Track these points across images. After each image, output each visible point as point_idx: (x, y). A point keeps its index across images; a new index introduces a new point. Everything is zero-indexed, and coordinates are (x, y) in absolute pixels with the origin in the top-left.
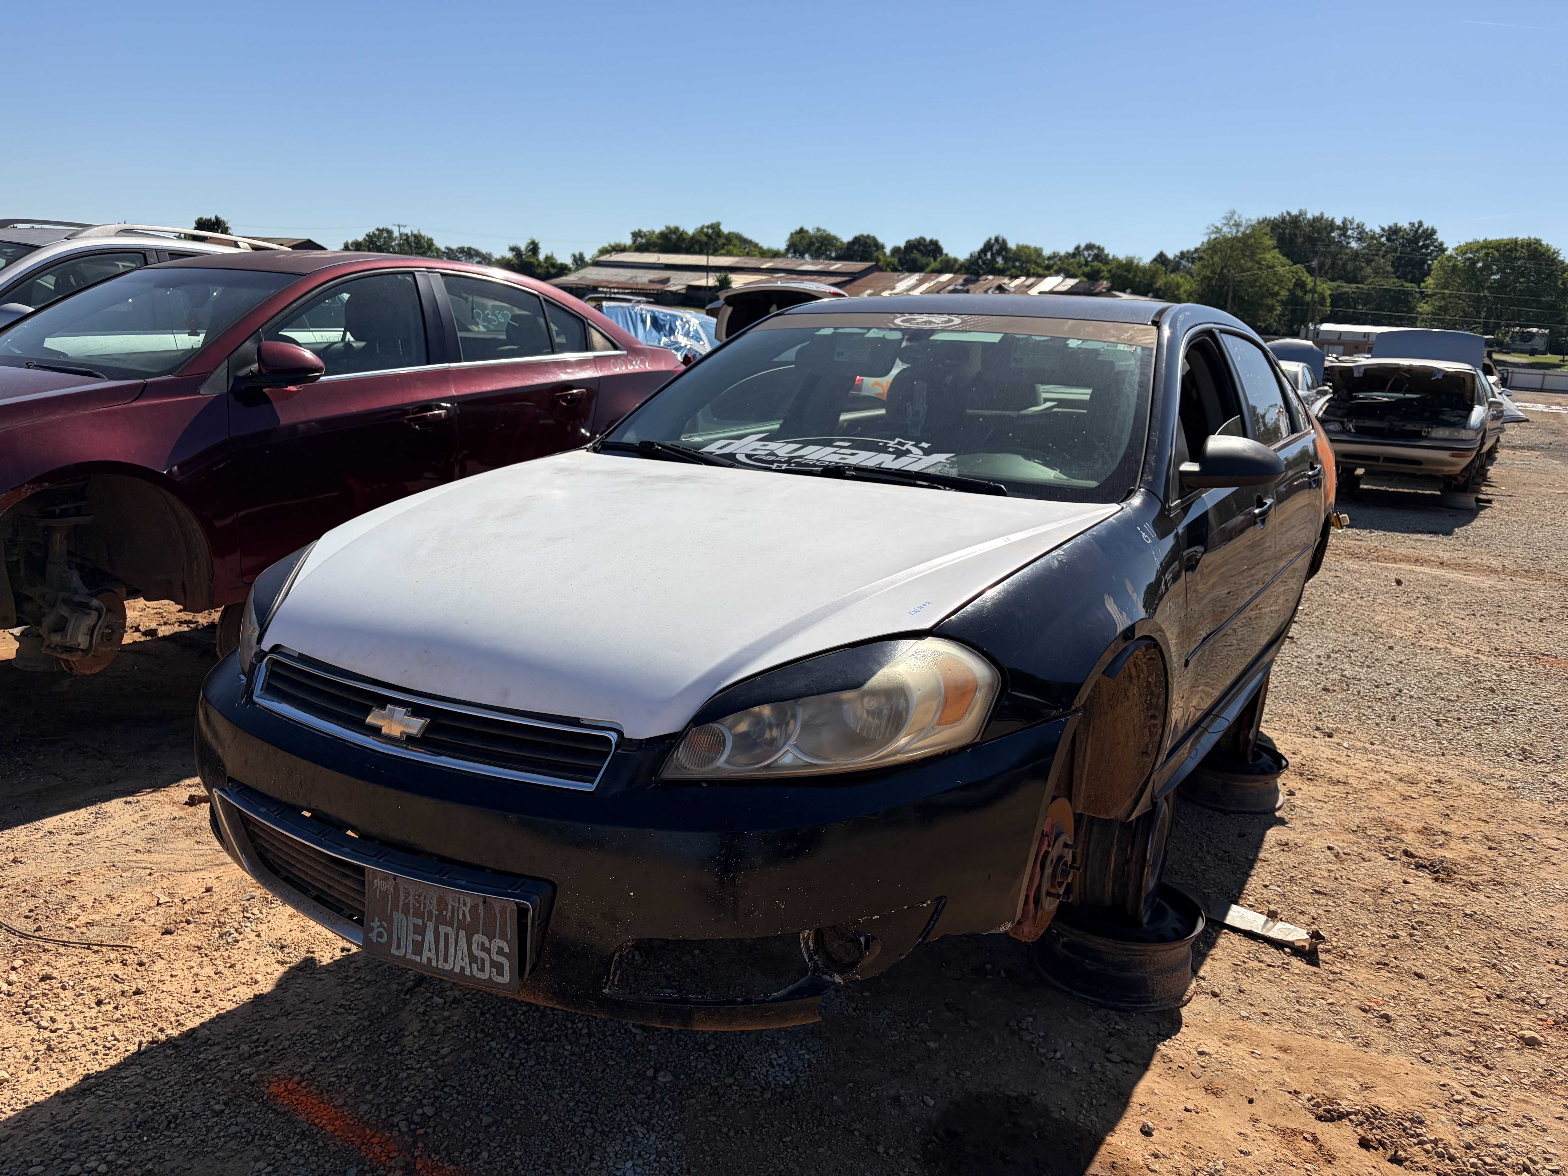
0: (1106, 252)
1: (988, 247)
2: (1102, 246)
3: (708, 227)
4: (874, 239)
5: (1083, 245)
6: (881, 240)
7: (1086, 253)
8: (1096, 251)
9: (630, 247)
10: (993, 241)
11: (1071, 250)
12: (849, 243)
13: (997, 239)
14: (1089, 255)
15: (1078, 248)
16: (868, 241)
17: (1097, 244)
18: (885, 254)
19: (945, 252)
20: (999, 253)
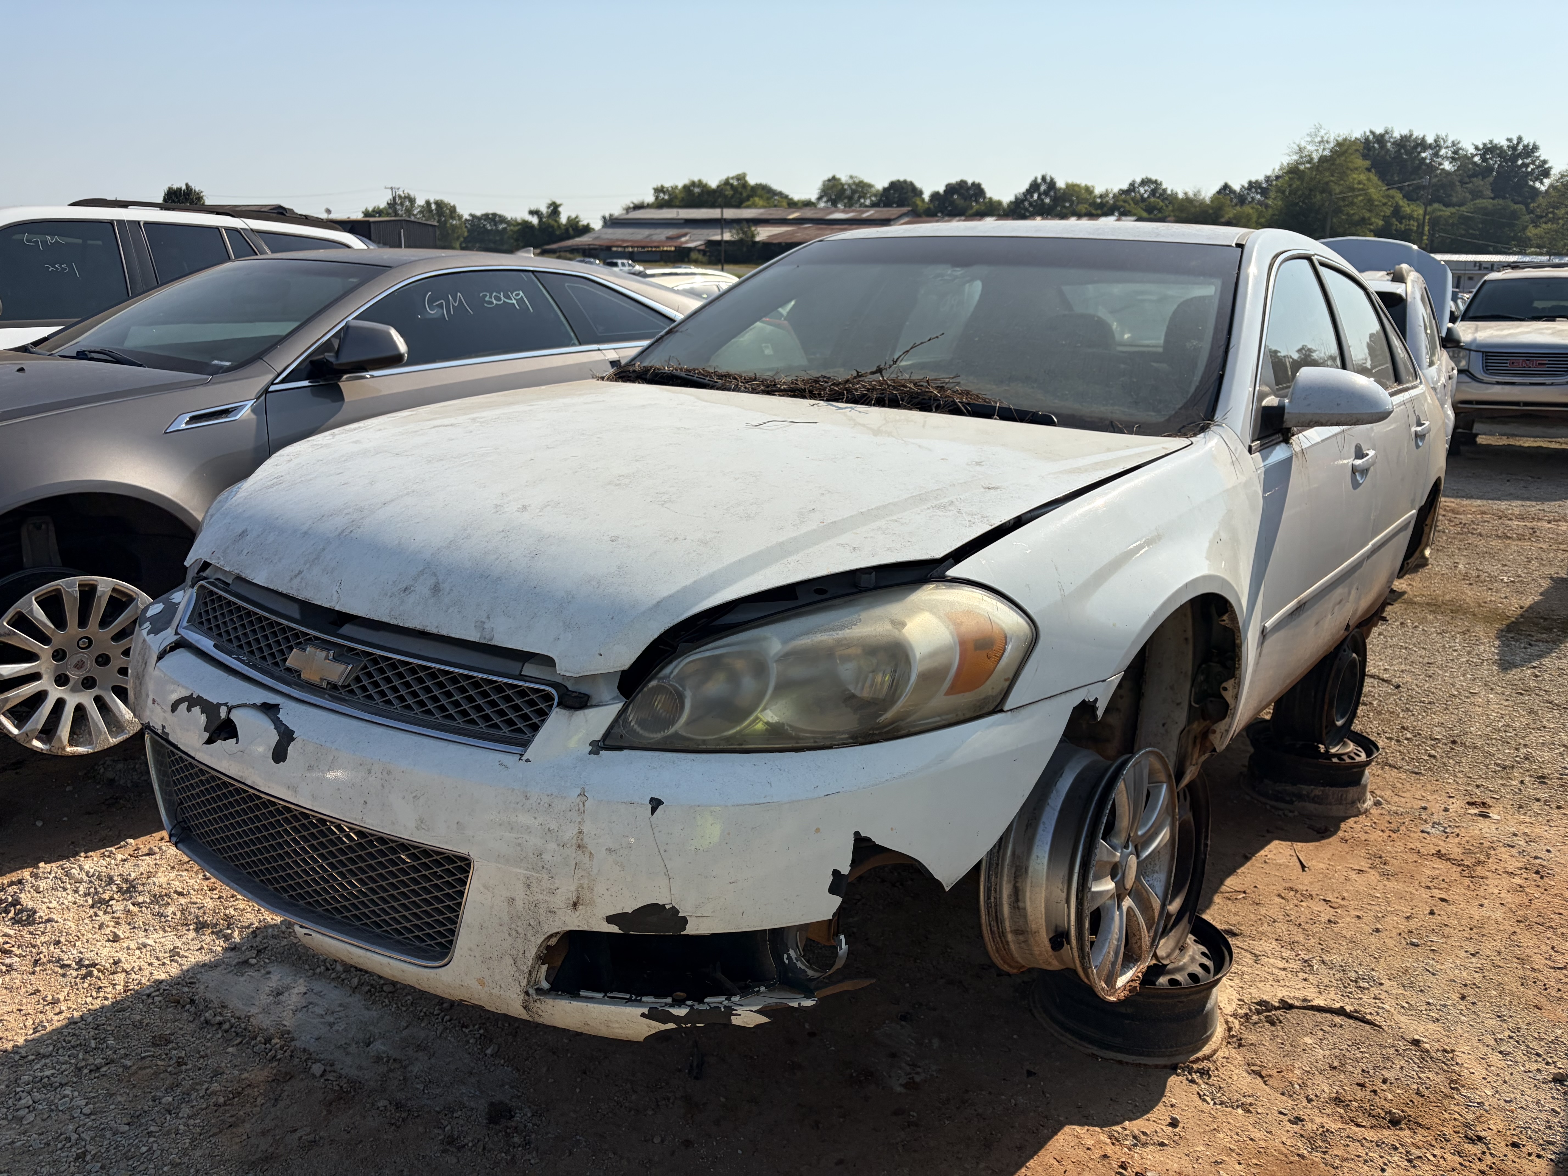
0: (1164, 187)
1: (1034, 186)
2: (1159, 180)
3: (733, 178)
4: (912, 184)
5: (1138, 180)
6: (918, 184)
7: (1142, 190)
8: (1152, 187)
9: (653, 204)
10: (1039, 180)
11: (1125, 186)
12: (885, 189)
13: (1044, 178)
14: (1146, 191)
15: (1132, 184)
16: (904, 185)
17: (1154, 178)
18: (923, 200)
19: (988, 195)
20: (1046, 193)
